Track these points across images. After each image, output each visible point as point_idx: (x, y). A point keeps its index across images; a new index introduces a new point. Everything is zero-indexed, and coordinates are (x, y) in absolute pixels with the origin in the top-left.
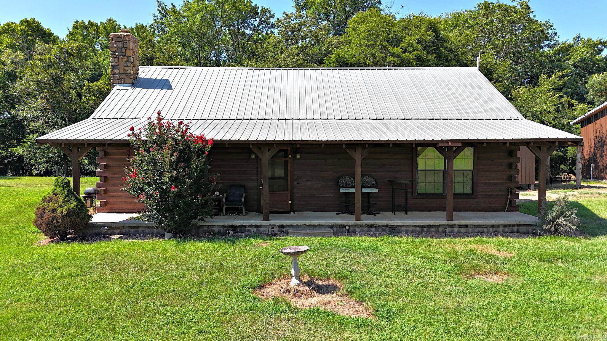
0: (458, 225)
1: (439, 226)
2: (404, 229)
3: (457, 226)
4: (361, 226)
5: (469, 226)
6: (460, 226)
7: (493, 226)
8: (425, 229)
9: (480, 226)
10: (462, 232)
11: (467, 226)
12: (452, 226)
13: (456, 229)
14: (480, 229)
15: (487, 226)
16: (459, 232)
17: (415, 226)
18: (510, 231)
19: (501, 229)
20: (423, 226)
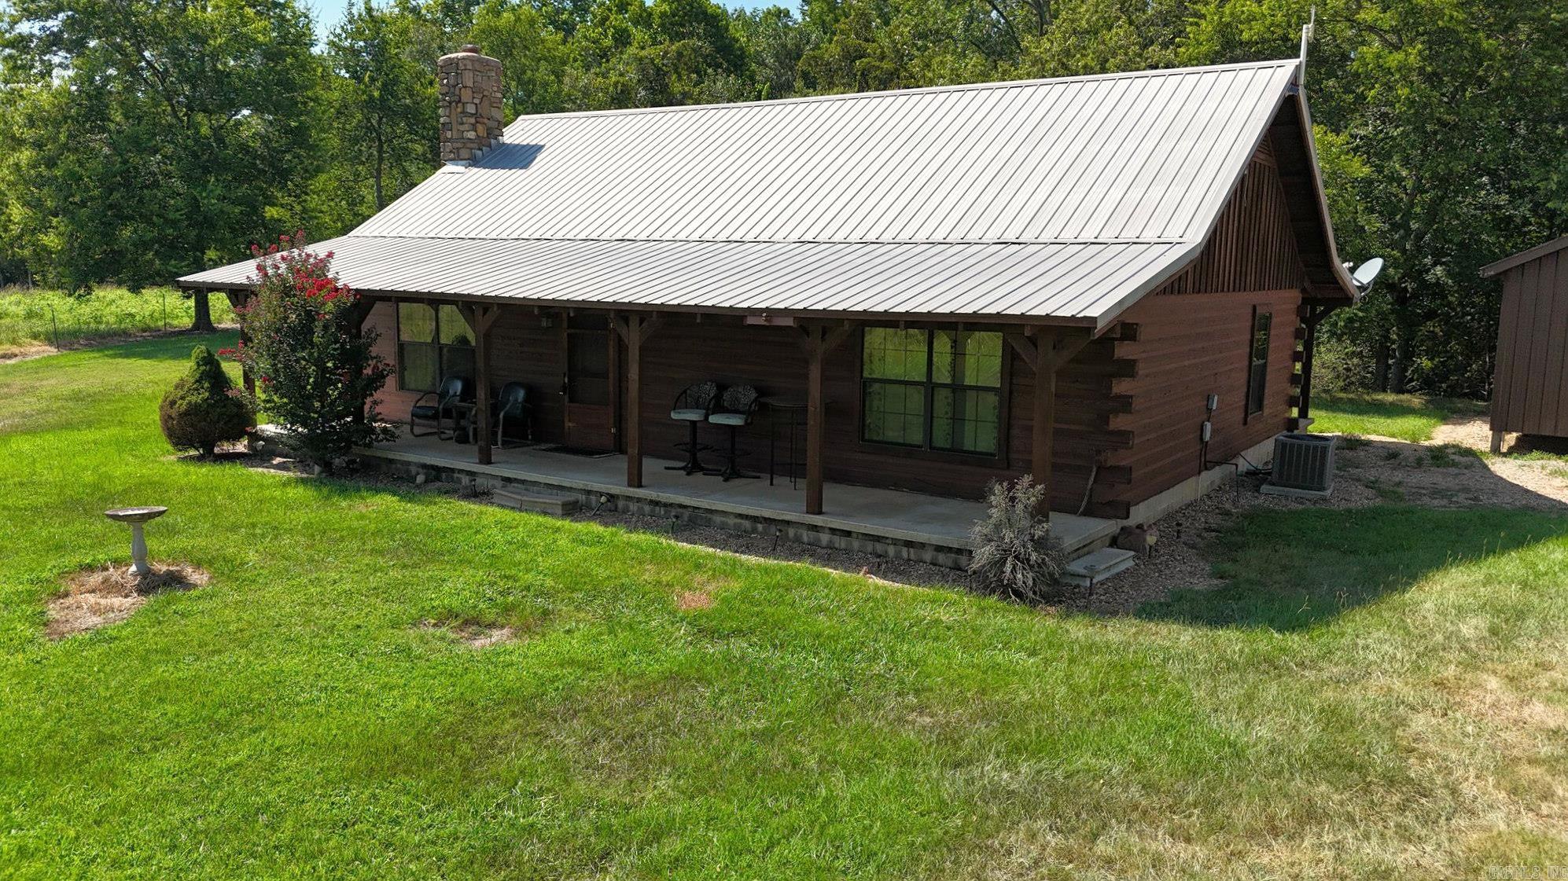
0: (830, 529)
1: (788, 523)
2: (718, 519)
3: (827, 531)
4: (639, 500)
5: (854, 535)
6: (833, 531)
7: (909, 544)
8: (760, 527)
9: (878, 539)
10: (837, 545)
11: (848, 534)
12: (814, 528)
13: (825, 538)
14: (879, 547)
15: (895, 542)
16: (830, 546)
17: (740, 516)
18: (950, 563)
19: (928, 556)
20: (755, 519)
